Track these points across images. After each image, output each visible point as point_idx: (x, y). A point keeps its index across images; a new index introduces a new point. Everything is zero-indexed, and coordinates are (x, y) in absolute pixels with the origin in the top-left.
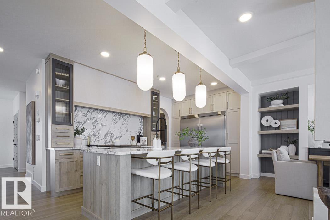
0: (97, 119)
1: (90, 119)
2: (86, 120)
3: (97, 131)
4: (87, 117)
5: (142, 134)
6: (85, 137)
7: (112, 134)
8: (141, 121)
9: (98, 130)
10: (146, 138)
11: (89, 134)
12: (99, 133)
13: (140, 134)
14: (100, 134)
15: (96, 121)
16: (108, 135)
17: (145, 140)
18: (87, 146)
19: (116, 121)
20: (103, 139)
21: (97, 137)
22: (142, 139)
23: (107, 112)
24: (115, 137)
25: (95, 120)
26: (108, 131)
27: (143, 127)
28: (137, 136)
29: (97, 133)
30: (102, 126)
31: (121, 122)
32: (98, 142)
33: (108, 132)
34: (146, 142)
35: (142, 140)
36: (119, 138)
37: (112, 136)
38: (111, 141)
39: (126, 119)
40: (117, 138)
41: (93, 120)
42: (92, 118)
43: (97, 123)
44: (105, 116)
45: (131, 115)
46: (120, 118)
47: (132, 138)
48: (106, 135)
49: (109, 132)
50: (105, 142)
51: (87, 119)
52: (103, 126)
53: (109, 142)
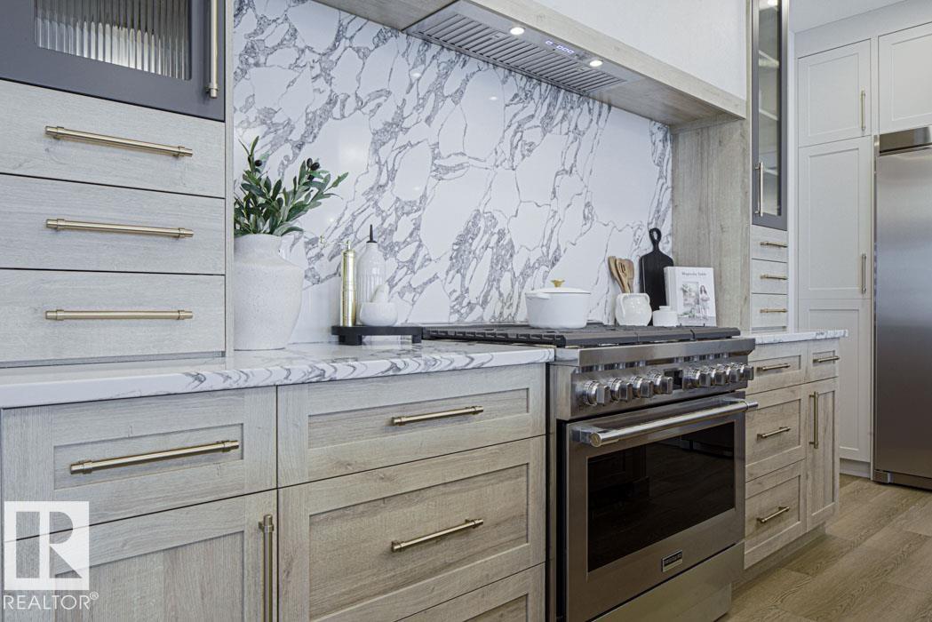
0: (401, 108)
1: (351, 104)
2: (326, 113)
3: (403, 208)
4: (329, 82)
5: (665, 247)
6: (313, 253)
7: (502, 234)
8: (663, 154)
9: (412, 203)
10: (710, 271)
11: (345, 235)
12: (417, 228)
13: (655, 243)
14: (422, 233)
15: (395, 126)
16: (477, 244)
17: (703, 290)
18: (335, 338)
19: (528, 136)
20: (442, 275)
21: (405, 254)
22: (676, 278)
23: (473, 64)
24: (518, 264)
25: (387, 112)
26: (477, 215)
27: (672, 200)
28: (645, 260)
29: (406, 225)
30: (440, 172)
31: (551, 148)
32: (408, 296)
33: (475, 224)
34: (712, 304)
35: (679, 285)
36: (544, 268)
37: (504, 253)
38: (494, 293)
39: (580, 128)
40: (529, 269)
41: (373, 111)
42: (371, 97)
43: (402, 139)
44: (460, 92)
45: (610, 106)
46: (549, 117)
47: (616, 270)
48: (461, 241)
49: (482, 224)
50: (459, 299)
51: (332, 102)
52: (448, 170)
53: (485, 303)
